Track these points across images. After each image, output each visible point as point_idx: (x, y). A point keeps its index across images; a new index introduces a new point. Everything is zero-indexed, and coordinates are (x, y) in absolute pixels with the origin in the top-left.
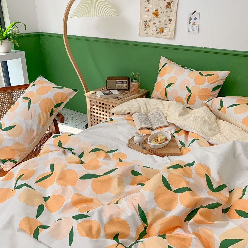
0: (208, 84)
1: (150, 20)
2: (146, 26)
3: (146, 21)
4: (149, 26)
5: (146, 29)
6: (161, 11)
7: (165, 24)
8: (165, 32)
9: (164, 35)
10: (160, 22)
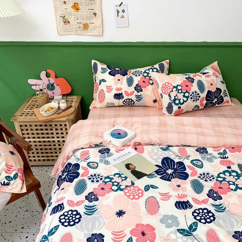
1: (69, 15)
2: (65, 22)
3: (64, 17)
4: (69, 22)
5: (66, 26)
6: (81, 3)
7: (89, 19)
8: (91, 28)
9: (90, 31)
10: (83, 17)
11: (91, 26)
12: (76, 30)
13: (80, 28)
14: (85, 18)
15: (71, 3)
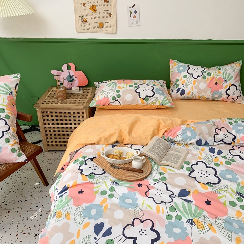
1: (87, 15)
4: (87, 21)
5: (84, 25)
6: (99, 5)
8: (106, 27)
9: (105, 30)
11: (106, 25)
13: (97, 27)
14: (101, 18)
15: (89, 5)
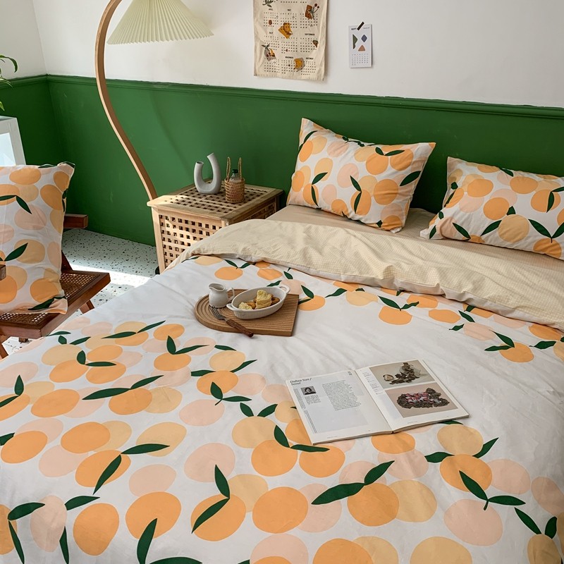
0: (394, 170)
1: (275, 43)
2: (267, 56)
3: (268, 46)
6: (295, 23)
7: (305, 50)
8: (307, 67)
9: (305, 73)
10: (295, 47)
11: (308, 64)
12: (283, 69)
13: (290, 67)
14: (299, 50)
15: (279, 23)
